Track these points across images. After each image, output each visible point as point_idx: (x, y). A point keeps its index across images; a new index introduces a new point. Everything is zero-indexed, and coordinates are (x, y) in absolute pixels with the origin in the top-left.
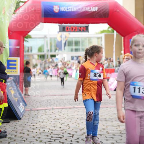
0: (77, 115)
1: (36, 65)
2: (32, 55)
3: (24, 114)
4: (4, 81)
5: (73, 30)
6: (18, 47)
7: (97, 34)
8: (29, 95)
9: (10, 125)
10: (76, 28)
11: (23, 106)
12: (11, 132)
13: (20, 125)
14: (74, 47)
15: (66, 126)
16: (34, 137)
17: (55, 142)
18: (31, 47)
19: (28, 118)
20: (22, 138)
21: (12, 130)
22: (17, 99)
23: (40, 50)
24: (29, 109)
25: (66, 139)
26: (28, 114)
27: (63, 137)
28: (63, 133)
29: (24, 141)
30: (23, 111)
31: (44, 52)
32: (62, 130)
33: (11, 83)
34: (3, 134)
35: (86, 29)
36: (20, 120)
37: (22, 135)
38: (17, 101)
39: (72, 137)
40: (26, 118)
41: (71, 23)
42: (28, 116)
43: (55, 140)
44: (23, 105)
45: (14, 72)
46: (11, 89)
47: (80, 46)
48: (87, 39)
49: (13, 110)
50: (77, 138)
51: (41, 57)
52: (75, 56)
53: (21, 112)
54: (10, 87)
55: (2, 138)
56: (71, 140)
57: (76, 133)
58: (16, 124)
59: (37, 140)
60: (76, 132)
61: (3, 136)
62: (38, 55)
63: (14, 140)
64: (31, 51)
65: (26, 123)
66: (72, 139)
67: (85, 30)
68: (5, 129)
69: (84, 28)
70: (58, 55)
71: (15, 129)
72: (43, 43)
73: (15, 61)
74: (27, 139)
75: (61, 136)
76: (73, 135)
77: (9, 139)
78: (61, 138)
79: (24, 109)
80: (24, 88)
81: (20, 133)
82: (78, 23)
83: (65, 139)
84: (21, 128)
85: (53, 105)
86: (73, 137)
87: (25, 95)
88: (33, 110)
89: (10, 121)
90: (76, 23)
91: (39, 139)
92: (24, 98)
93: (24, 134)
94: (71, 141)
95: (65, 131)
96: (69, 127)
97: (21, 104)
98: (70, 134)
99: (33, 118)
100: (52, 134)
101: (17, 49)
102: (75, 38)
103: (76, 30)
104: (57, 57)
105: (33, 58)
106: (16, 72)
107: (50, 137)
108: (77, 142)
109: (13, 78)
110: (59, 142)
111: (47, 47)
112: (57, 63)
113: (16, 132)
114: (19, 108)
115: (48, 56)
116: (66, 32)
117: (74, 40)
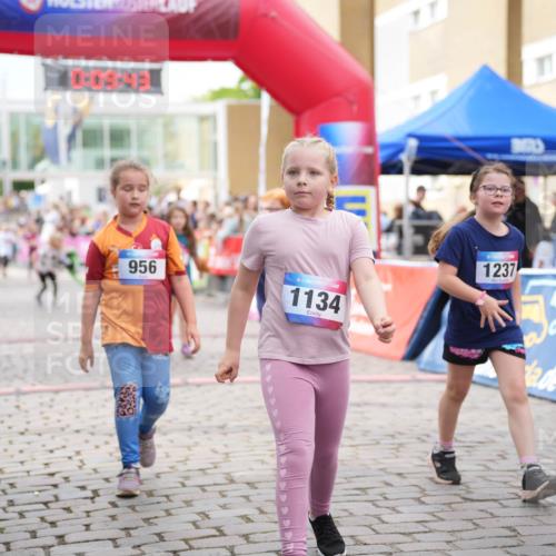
15: (70, 458)
17: (23, 521)
25: (68, 510)
27: (57, 499)
28: (55, 486)
32: (52, 475)
39: (92, 498)
43: (21, 515)
50: (110, 503)
56: (88, 512)
57: (106, 485)
60: (107, 480)
66: (89, 506)
75: (47, 496)
76: (96, 493)
78: (46, 504)
83: (65, 509)
86: (97, 499)
94: (88, 516)
95: (66, 478)
96: (81, 461)
98: (83, 488)
100: (14, 490)
107: (4, 504)
108: (109, 519)
110: (39, 520)
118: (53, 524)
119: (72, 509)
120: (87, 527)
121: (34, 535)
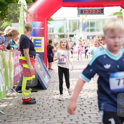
0: (94, 86)
1: (57, 43)
2: (54, 35)
3: (49, 85)
4: (34, 57)
5: (90, 12)
6: (43, 28)
7: (110, 16)
8: (52, 69)
9: (37, 94)
10: (92, 11)
11: (48, 79)
12: (39, 99)
13: (46, 94)
14: (90, 28)
15: (85, 95)
16: (58, 104)
18: (53, 28)
19: (53, 88)
20: (49, 105)
21: (40, 98)
22: (43, 72)
23: (60, 30)
24: (53, 81)
25: (86, 106)
26: (52, 85)
27: (83, 104)
28: (82, 101)
29: (50, 107)
30: (48, 83)
31: (63, 32)
32: (82, 99)
33: (37, 58)
34: (33, 101)
35: (102, 12)
36: (45, 90)
37: (48, 102)
38: (42, 74)
39: (91, 104)
40: (50, 88)
41: (88, 7)
42: (52, 86)
44: (48, 77)
45: (39, 49)
46: (38, 64)
47: (95, 27)
48: (102, 20)
49: (40, 81)
50: (95, 105)
51: (61, 37)
52: (91, 36)
53: (47, 83)
54: (37, 62)
55: (32, 104)
56: (90, 107)
57: (94, 102)
58: (42, 93)
59: (61, 106)
60: (94, 100)
61: (33, 103)
62: (59, 35)
63: (42, 106)
64: (53, 31)
65: (51, 92)
66: (90, 106)
67: (100, 13)
68: (34, 97)
69: (99, 11)
70: (75, 35)
71: (42, 97)
72: (63, 25)
73: (40, 40)
74: (53, 105)
75: (81, 103)
77: (38, 105)
78: (81, 105)
79: (49, 81)
80: (48, 63)
81: (47, 100)
82: (94, 7)
83: (85, 106)
84: (47, 97)
85: (73, 78)
86: (92, 104)
87: (49, 69)
88: (56, 82)
89: (37, 90)
90: (92, 7)
91: (63, 106)
92: (48, 72)
93: (50, 101)
94: (90, 108)
95: (85, 100)
96: (88, 96)
97: (46, 76)
98: (89, 102)
99: (56, 88)
101: (42, 29)
102: (91, 20)
103: (92, 12)
104: (75, 36)
105: (55, 37)
106: (41, 49)
108: (95, 109)
109: (39, 55)
110: (80, 108)
111: (66, 28)
112: (74, 42)
113: (43, 100)
114: (45, 79)
115: (67, 35)
116: (84, 14)
117: (90, 21)
118: (83, 109)
119: (87, 106)
120: (90, 110)
121: (79, 111)
